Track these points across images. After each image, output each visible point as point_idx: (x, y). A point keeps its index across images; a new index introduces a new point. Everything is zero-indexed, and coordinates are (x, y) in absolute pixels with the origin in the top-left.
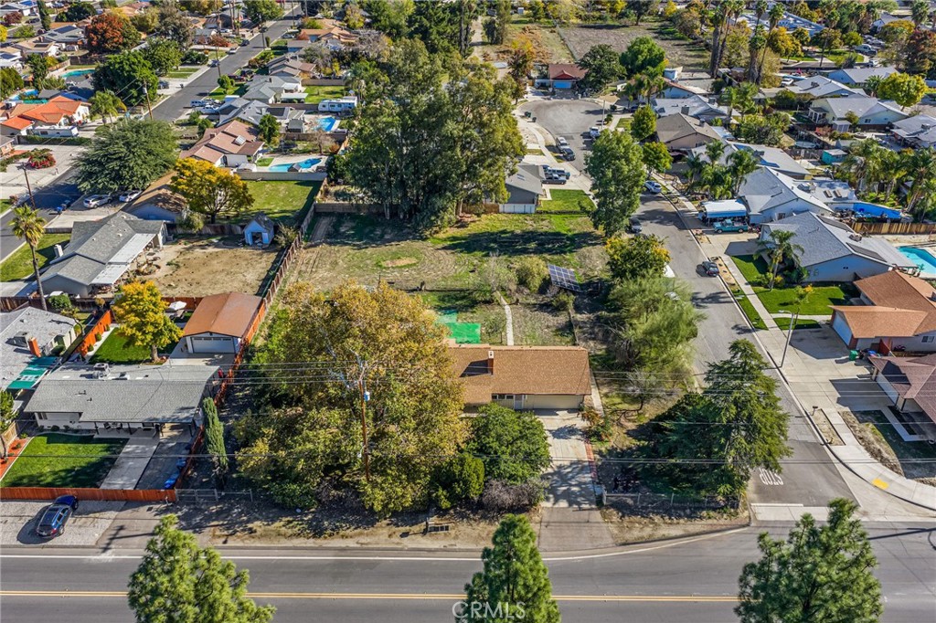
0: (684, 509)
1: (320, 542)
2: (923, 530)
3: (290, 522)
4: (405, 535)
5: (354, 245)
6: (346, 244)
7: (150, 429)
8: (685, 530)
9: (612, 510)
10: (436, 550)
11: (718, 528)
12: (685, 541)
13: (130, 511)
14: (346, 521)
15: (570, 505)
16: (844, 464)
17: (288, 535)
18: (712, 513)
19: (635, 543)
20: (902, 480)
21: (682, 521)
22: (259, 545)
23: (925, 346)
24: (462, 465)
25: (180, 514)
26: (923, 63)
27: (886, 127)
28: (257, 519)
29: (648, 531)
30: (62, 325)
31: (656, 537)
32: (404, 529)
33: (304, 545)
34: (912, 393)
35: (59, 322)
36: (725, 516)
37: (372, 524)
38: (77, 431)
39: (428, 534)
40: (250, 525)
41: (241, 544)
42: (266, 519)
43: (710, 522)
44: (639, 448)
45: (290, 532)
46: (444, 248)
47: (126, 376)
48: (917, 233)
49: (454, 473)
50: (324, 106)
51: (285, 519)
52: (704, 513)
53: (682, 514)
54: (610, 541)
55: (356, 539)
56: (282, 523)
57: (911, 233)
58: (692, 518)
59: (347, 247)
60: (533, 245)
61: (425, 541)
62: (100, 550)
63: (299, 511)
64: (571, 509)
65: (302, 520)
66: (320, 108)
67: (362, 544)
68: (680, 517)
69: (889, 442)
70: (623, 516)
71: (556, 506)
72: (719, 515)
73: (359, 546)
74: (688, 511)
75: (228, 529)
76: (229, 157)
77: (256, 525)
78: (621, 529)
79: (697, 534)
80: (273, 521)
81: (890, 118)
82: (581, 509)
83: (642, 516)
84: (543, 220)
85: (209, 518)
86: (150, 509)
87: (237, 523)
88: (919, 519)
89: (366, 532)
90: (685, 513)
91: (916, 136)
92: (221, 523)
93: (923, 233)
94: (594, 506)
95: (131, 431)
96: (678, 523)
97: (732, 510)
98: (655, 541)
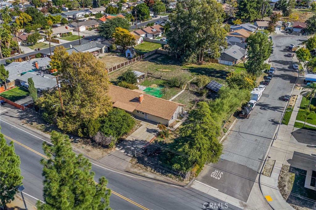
3: (43, 125)
5: (157, 63)
6: (155, 62)
8: (155, 177)
9: (136, 159)
11: (169, 182)
13: (13, 109)
15: (125, 152)
16: (259, 184)
17: (38, 128)
18: (173, 176)
19: (131, 173)
21: (158, 174)
22: (29, 128)
28: (37, 122)
29: (141, 171)
31: (141, 174)
36: (177, 179)
40: (33, 123)
42: (39, 123)
43: (169, 178)
45: (40, 128)
46: (185, 69)
47: (44, 76)
51: (42, 124)
52: (170, 174)
53: (161, 171)
54: (124, 169)
56: (41, 125)
58: (163, 174)
60: (218, 75)
63: (48, 124)
64: (124, 154)
65: (46, 126)
68: (159, 172)
70: (138, 163)
71: (120, 151)
72: (175, 178)
74: (164, 171)
75: (28, 122)
76: (148, 34)
78: (132, 167)
79: (158, 180)
82: (127, 155)
83: (145, 166)
85: (27, 117)
87: (31, 121)
90: (162, 171)
92: (28, 120)
94: (132, 156)
96: (155, 174)
97: (182, 178)
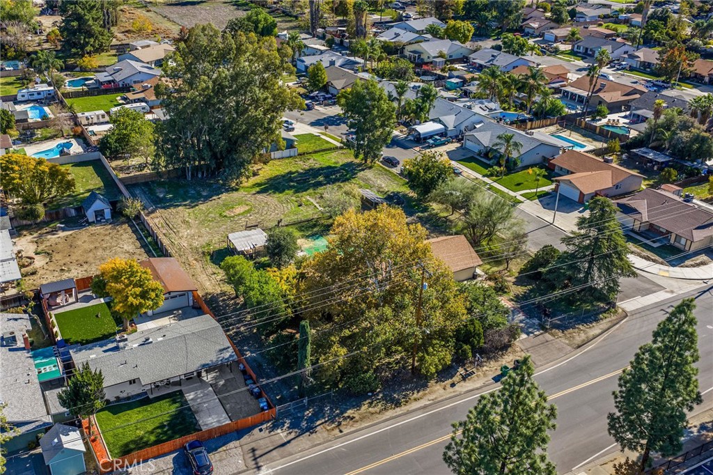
0: (590, 317)
1: (404, 409)
2: (705, 292)
3: (371, 403)
4: (453, 385)
5: (185, 205)
6: (178, 206)
7: (191, 378)
8: (601, 329)
9: (554, 330)
10: (481, 387)
11: (614, 322)
12: (605, 335)
13: (246, 436)
14: (407, 390)
15: (528, 335)
16: (641, 270)
17: (378, 411)
18: (605, 315)
20: (671, 269)
21: (594, 324)
23: (619, 191)
24: (473, 324)
25: (286, 425)
26: (448, 12)
27: (464, 60)
28: (348, 409)
29: (583, 336)
30: (19, 321)
31: (591, 337)
32: (450, 381)
33: (395, 414)
34: (645, 218)
35: (16, 320)
36: (612, 314)
37: (425, 386)
38: (128, 398)
39: (467, 379)
40: (346, 415)
41: (353, 429)
42: (353, 407)
43: (607, 320)
44: (531, 291)
46: (258, 193)
47: (151, 340)
48: (546, 126)
49: (470, 330)
50: (23, 96)
51: (366, 403)
52: (601, 316)
53: (591, 320)
54: (569, 348)
55: (426, 398)
56: (366, 406)
57: (543, 127)
58: (597, 321)
59: (180, 208)
60: (321, 178)
61: (468, 385)
62: (255, 470)
63: (370, 394)
64: (531, 337)
65: (378, 399)
66: (19, 98)
67: (433, 400)
68: (591, 322)
69: (648, 250)
70: (563, 331)
71: (521, 338)
72: (609, 315)
73: (431, 402)
74: (592, 318)
75: (333, 422)
77: (350, 412)
78: (569, 339)
79: (608, 329)
80: (360, 407)
81: (465, 53)
82: (537, 336)
83: (573, 328)
84: (309, 159)
85: (311, 420)
86: (261, 430)
87: (335, 417)
88: (697, 287)
89: (427, 392)
91: (491, 62)
92: (323, 421)
93: (550, 125)
94: (541, 331)
95: (179, 383)
96: (594, 326)
97: (614, 310)
98: (592, 340)
